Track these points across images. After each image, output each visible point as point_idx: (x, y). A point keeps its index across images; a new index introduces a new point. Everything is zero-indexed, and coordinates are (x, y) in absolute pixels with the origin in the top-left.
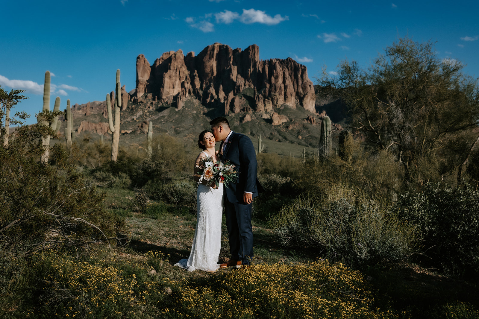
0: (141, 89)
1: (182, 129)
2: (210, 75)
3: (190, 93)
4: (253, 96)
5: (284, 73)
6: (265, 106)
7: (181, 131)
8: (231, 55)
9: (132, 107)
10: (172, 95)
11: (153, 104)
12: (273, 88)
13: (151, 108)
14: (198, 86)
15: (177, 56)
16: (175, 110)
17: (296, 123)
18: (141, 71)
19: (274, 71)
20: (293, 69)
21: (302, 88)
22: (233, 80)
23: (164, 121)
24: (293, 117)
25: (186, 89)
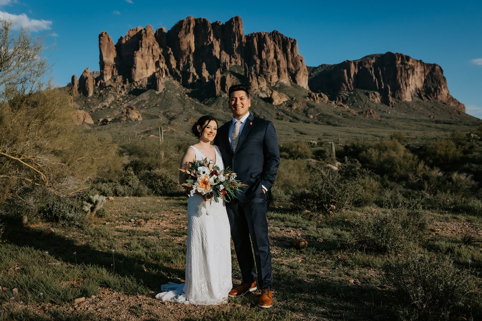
0: (108, 72)
2: (187, 53)
3: (166, 74)
4: (243, 74)
5: (275, 47)
6: (259, 84)
8: (210, 29)
9: (99, 92)
10: (145, 76)
11: (125, 88)
12: (265, 64)
13: (123, 93)
14: (174, 66)
15: (148, 32)
16: (156, 93)
17: (299, 101)
18: (105, 50)
19: (265, 44)
20: (281, 43)
21: (293, 64)
22: (216, 57)
23: (146, 106)
24: (292, 95)
25: (162, 69)
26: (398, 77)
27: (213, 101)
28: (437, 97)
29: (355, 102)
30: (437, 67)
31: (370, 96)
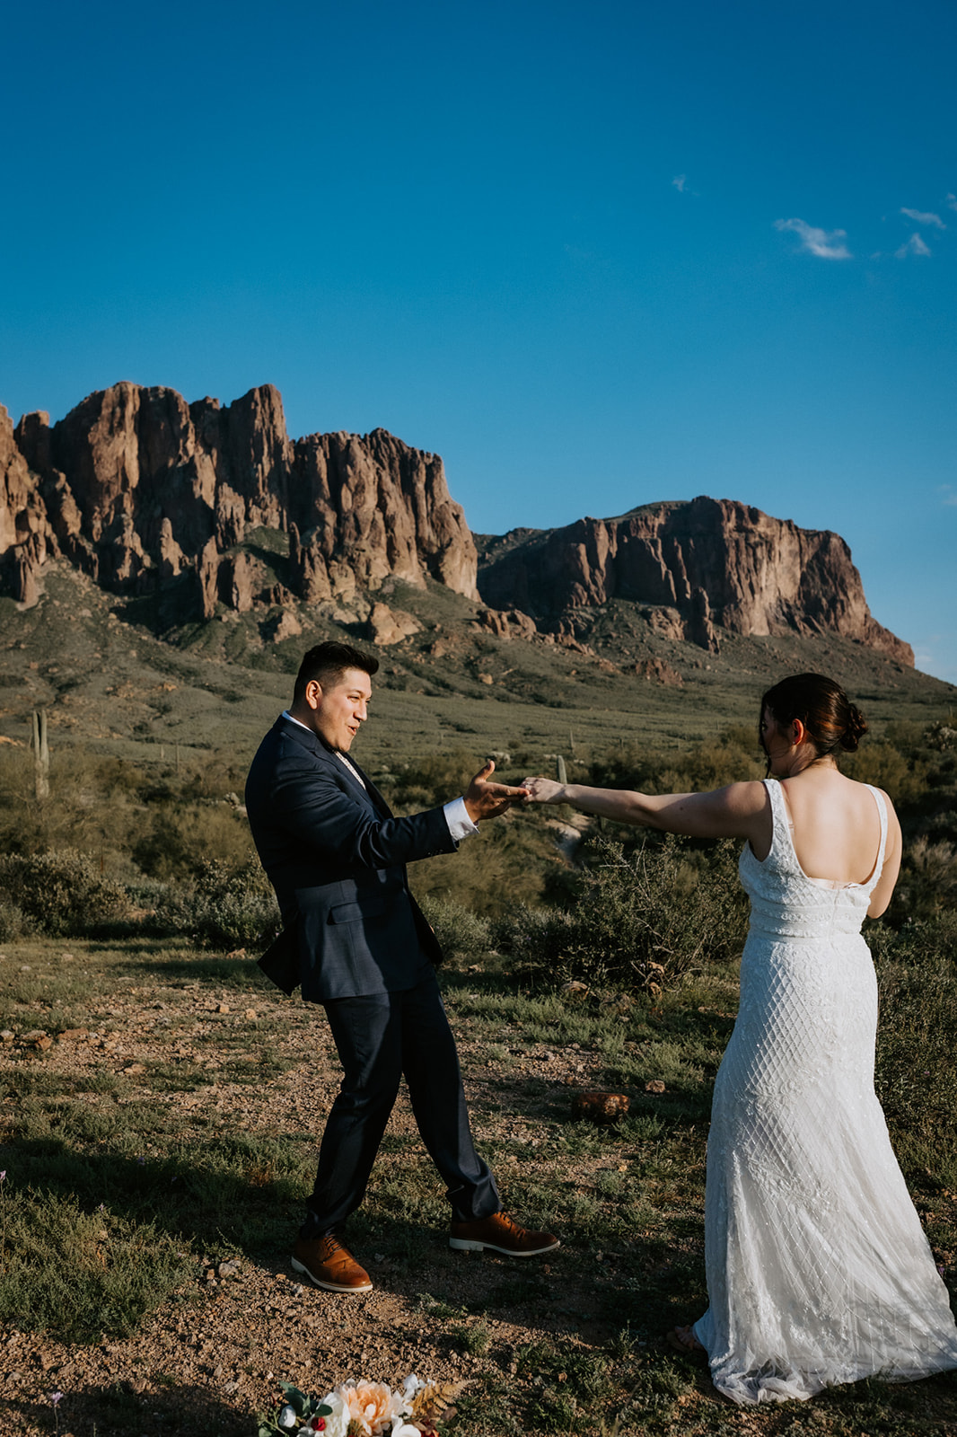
2: (116, 489)
3: (50, 550)
4: (286, 553)
5: (379, 476)
6: (333, 583)
8: (187, 421)
12: (350, 524)
14: (74, 528)
16: (15, 609)
17: (451, 635)
19: (349, 468)
20: (397, 464)
21: (433, 524)
22: (204, 502)
24: (432, 616)
25: (36, 537)
26: (729, 567)
27: (194, 634)
28: (837, 625)
29: (610, 636)
30: (834, 541)
31: (655, 621)
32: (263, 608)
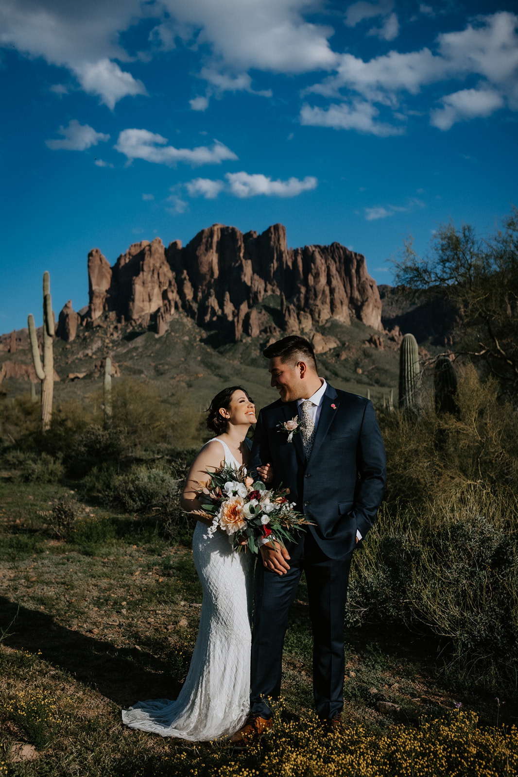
0: (98, 305)
1: (166, 367)
2: (208, 277)
3: (176, 308)
4: (279, 308)
5: (328, 268)
6: (300, 323)
7: (165, 371)
8: (241, 243)
9: (84, 335)
10: (147, 312)
11: (119, 329)
12: (312, 293)
13: (115, 335)
14: (189, 296)
15: (153, 249)
16: (154, 337)
17: (352, 348)
18: (96, 276)
19: (312, 265)
20: (342, 260)
21: (359, 291)
22: (246, 283)
23: (137, 355)
24: (345, 339)
25: (169, 301)
27: (229, 349)
32: (264, 335)
